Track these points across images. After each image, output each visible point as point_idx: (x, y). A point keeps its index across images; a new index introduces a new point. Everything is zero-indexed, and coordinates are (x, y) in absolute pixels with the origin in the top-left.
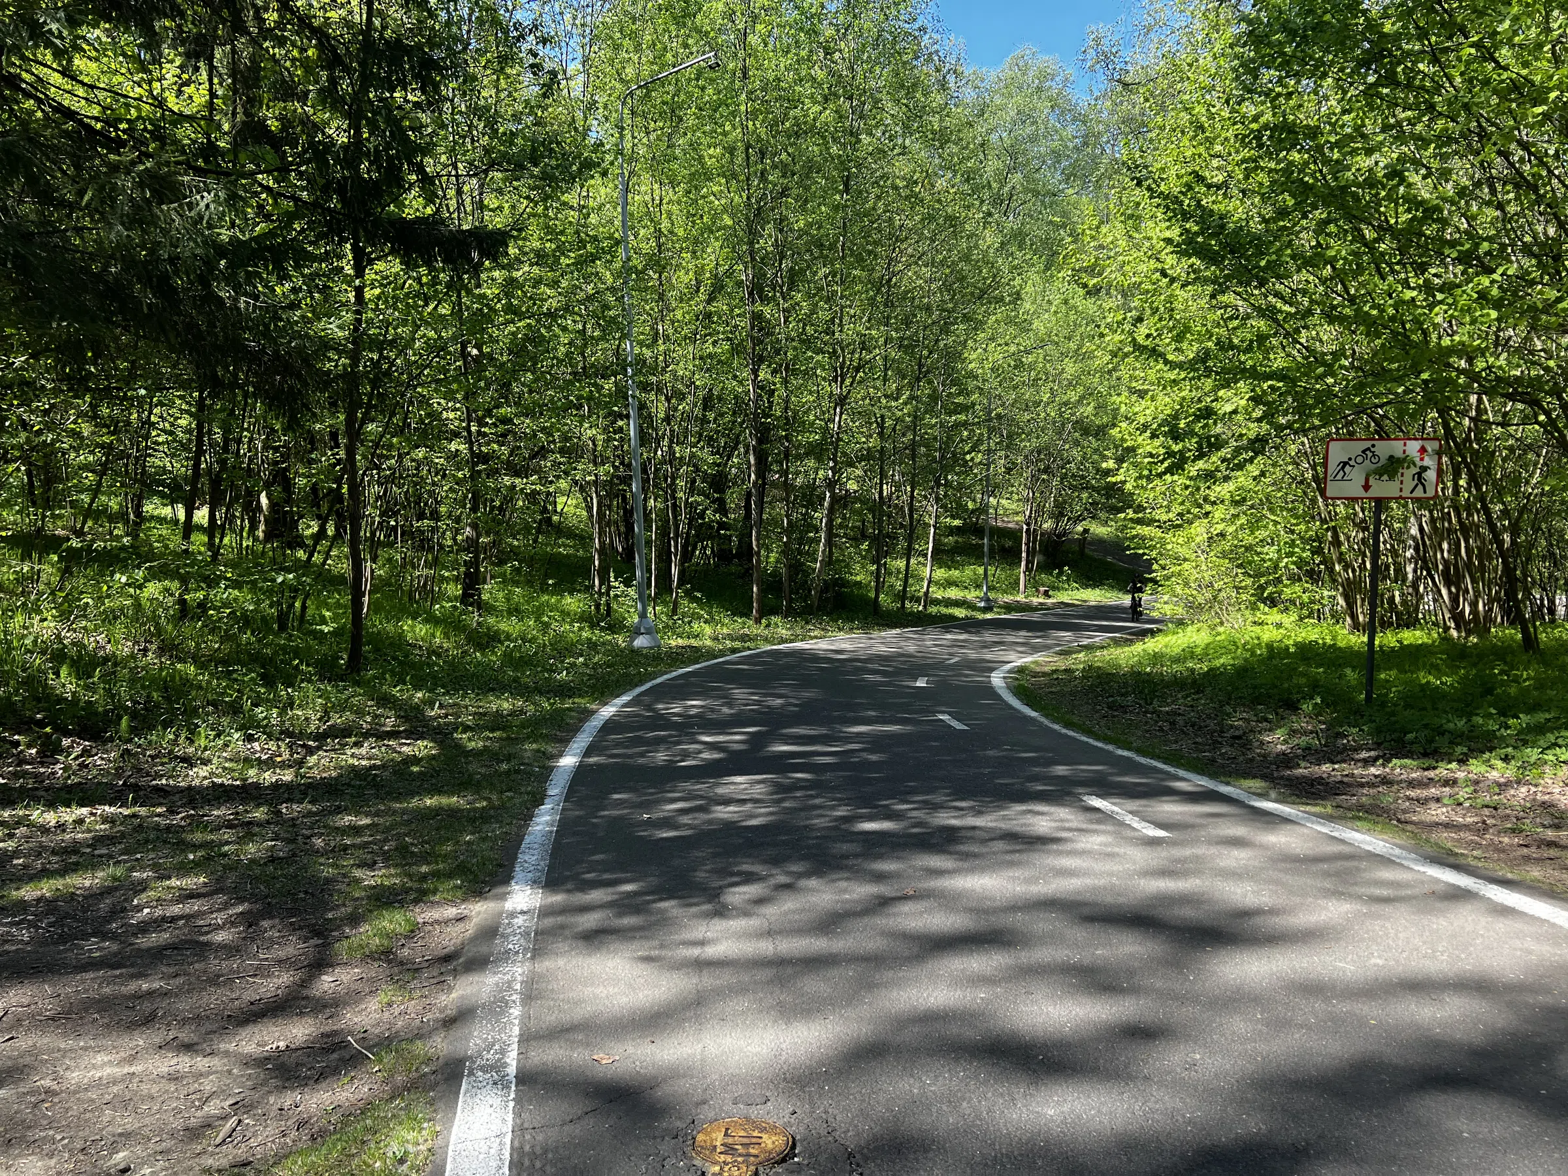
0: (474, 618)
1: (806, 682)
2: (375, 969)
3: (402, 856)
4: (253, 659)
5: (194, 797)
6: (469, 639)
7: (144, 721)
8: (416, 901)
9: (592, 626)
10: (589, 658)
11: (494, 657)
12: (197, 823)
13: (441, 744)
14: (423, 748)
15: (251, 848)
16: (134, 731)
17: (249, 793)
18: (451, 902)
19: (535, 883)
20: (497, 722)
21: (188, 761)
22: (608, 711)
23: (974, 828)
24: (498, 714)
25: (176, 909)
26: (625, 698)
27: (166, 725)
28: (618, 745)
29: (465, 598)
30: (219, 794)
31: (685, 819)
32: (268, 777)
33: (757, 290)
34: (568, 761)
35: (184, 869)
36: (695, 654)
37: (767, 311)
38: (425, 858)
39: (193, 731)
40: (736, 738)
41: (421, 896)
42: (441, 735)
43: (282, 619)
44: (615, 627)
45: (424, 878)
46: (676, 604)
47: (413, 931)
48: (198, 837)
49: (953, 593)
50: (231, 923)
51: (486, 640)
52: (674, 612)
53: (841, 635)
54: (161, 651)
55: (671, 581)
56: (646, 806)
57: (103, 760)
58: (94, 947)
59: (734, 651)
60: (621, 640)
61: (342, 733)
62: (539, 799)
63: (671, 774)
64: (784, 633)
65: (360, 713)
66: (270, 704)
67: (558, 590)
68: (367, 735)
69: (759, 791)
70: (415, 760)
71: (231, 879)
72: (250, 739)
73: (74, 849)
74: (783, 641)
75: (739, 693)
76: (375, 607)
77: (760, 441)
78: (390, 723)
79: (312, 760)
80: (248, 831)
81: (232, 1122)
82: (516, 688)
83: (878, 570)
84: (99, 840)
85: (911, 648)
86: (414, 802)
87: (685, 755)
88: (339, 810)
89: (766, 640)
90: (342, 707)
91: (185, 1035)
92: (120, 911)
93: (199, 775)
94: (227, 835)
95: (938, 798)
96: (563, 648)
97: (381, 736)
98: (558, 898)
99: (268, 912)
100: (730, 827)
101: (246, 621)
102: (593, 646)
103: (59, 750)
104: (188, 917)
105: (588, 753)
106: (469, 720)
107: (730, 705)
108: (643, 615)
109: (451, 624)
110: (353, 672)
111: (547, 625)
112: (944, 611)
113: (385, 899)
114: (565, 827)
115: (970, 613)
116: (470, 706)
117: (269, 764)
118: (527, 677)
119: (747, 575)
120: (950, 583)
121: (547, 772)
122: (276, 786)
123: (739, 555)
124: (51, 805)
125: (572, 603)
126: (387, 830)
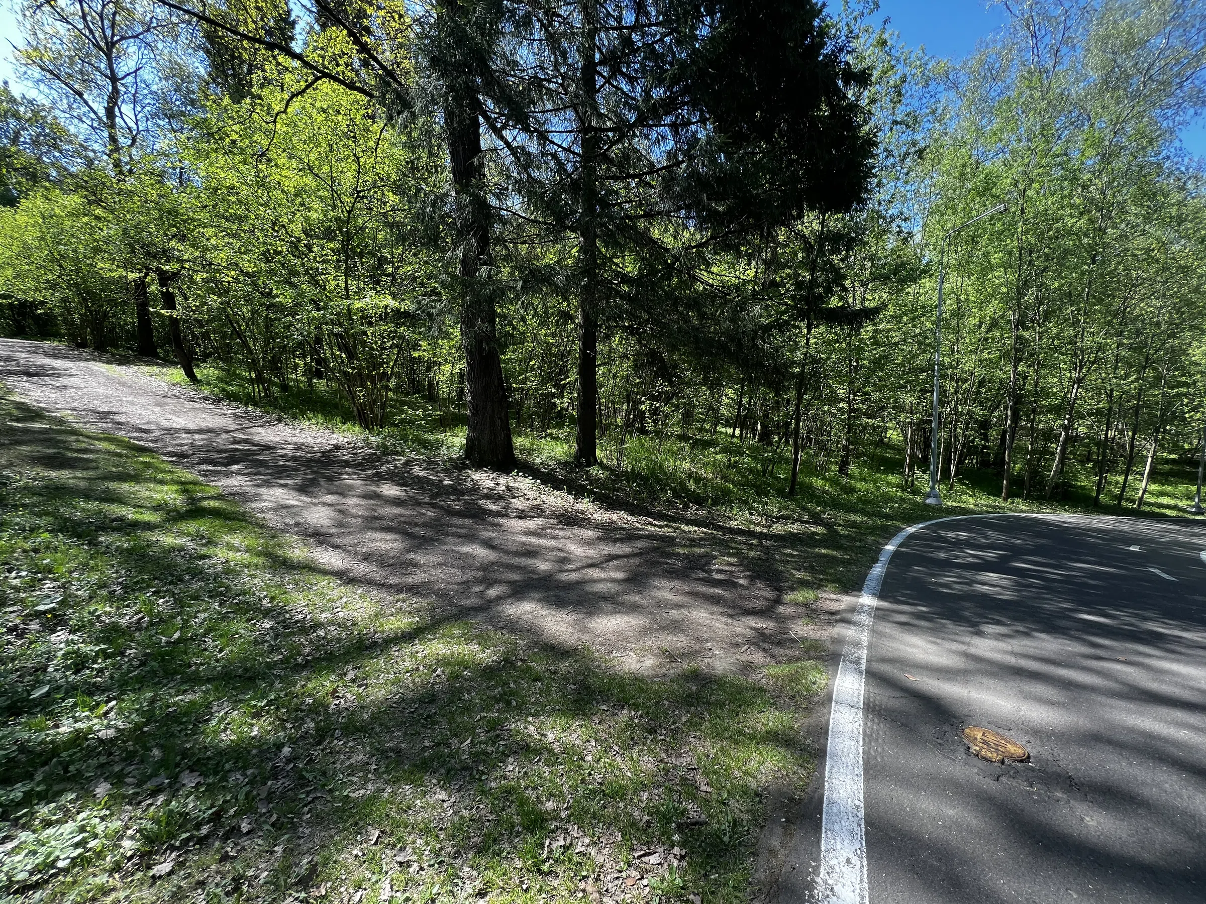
0: (844, 480)
1: (1039, 535)
2: (801, 610)
3: (811, 569)
4: (753, 486)
5: (731, 531)
6: (841, 489)
7: (715, 502)
8: (818, 588)
9: (903, 490)
10: (900, 505)
11: (853, 498)
12: (732, 540)
13: (828, 529)
14: (820, 530)
15: (752, 553)
16: (712, 505)
17: (751, 534)
18: (834, 593)
19: (874, 594)
20: (854, 524)
21: (731, 519)
22: (911, 530)
23: (1181, 637)
24: (855, 521)
25: (727, 568)
26: (921, 525)
27: (723, 504)
28: (917, 545)
29: (841, 471)
30: (740, 532)
31: (957, 586)
32: (758, 529)
33: (1021, 323)
34: (890, 547)
35: (729, 555)
36: (964, 511)
37: (1026, 334)
38: (821, 572)
39: (732, 508)
40: (990, 555)
41: (819, 587)
42: (828, 526)
43: (764, 472)
44: (916, 492)
45: (821, 580)
46: (952, 485)
47: (817, 599)
48: (733, 545)
49: (1165, 500)
50: (745, 577)
51: (851, 490)
52: (951, 489)
53: (1067, 514)
54: (722, 478)
55: (950, 474)
56: (934, 576)
57: (702, 513)
58: (702, 575)
59: (988, 512)
60: (918, 499)
61: (787, 518)
62: (875, 560)
63: (947, 565)
64: (1024, 508)
65: (794, 511)
66: (759, 503)
67: (885, 472)
68: (796, 521)
69: (1004, 583)
70: (818, 534)
71: (745, 562)
72: (751, 514)
73: (693, 540)
74: (1022, 511)
75: (991, 533)
76: (801, 471)
77: (1015, 403)
78: (806, 517)
79: (775, 526)
80: (751, 547)
81: (746, 647)
82: (863, 512)
83: (1100, 480)
84: (701, 539)
85: (1126, 528)
86: (817, 550)
87: (957, 557)
88: (785, 547)
89: (1010, 510)
90: (786, 509)
91: (730, 612)
92: (708, 563)
93: (733, 524)
94: (743, 546)
95: (1148, 614)
96: (887, 499)
97: (802, 522)
98: (884, 604)
99: (758, 577)
100: (985, 596)
101: (751, 471)
102: (903, 500)
103: (688, 507)
104: (731, 572)
105: (901, 545)
106: (841, 522)
107: (986, 538)
108: (933, 488)
109: (834, 482)
110: (791, 495)
111: (879, 488)
112: (1157, 510)
113: (804, 584)
114: (888, 575)
115: (1180, 514)
116: (842, 517)
117: (758, 524)
118: (869, 508)
119: (1000, 475)
120: (1162, 494)
121: (879, 551)
122: (761, 533)
123: (994, 463)
124: (687, 525)
125: (892, 478)
126: (805, 558)
